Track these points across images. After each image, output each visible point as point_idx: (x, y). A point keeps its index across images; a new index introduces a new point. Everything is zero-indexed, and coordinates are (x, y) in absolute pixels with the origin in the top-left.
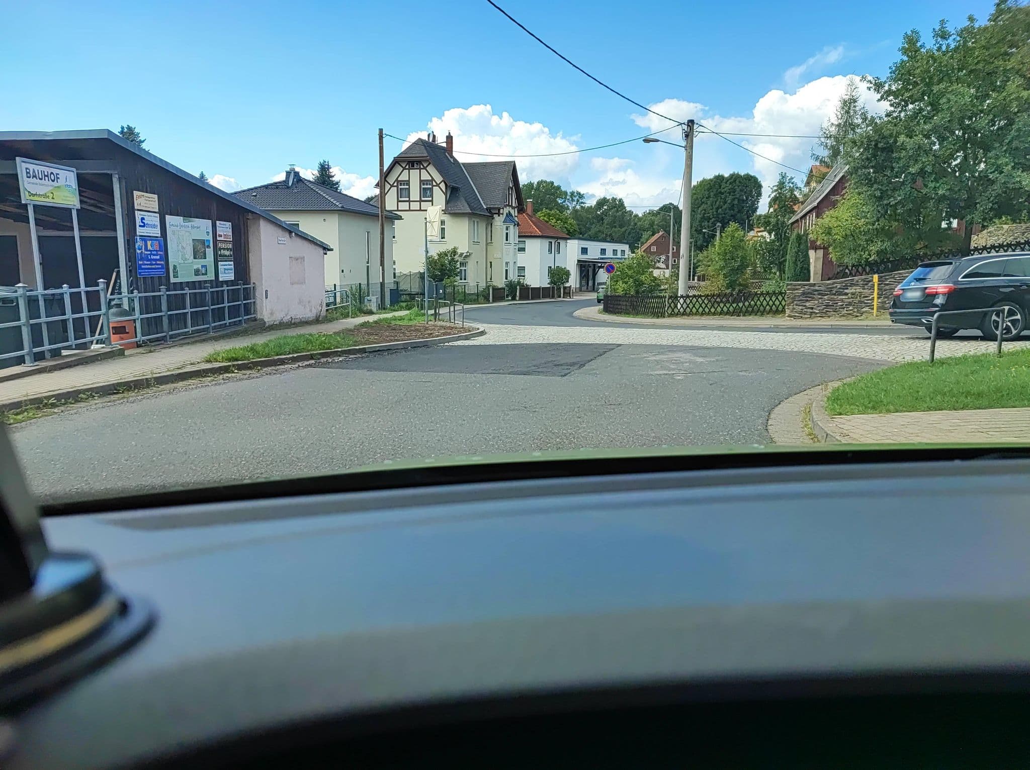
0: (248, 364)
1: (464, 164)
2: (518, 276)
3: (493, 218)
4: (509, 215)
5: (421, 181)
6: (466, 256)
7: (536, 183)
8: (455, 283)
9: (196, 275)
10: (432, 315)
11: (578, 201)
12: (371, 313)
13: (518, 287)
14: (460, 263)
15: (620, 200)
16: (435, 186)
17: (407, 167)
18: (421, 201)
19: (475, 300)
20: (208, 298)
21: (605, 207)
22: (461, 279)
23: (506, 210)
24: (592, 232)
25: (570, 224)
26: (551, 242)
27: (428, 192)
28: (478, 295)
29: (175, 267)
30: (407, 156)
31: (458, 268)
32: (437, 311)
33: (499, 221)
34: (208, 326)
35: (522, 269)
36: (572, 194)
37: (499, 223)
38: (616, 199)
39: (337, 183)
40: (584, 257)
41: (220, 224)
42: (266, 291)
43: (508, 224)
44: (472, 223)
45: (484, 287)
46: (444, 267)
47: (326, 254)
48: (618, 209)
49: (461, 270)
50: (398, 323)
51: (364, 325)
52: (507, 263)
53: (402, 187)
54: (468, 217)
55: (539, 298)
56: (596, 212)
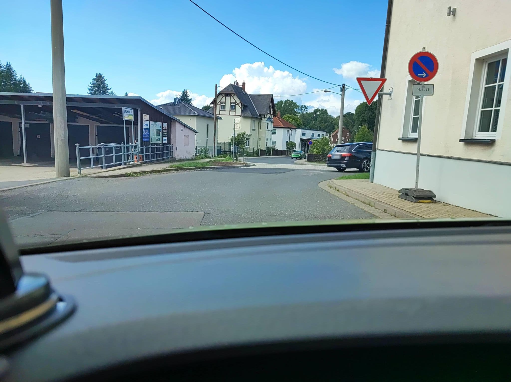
0: (182, 169)
1: (250, 95)
2: (272, 145)
3: (262, 119)
4: (269, 118)
5: (230, 102)
6: (249, 136)
7: (284, 101)
8: (244, 147)
9: (157, 141)
10: (235, 159)
11: (304, 110)
12: (210, 158)
13: (272, 150)
14: (246, 139)
15: (325, 110)
16: (237, 105)
17: (225, 96)
18: (230, 111)
19: (252, 155)
20: (161, 149)
21: (318, 113)
22: (246, 146)
23: (268, 116)
24: (310, 125)
25: (299, 121)
26: (288, 130)
27: (234, 107)
28: (253, 153)
29: (152, 138)
30: (225, 91)
31: (245, 141)
32: (237, 159)
33: (264, 120)
34: (160, 158)
35: (274, 142)
36: (302, 106)
37: (264, 122)
38: (323, 109)
39: (190, 100)
40: (304, 137)
41: (164, 124)
42: (177, 147)
43: (268, 122)
44: (252, 121)
45: (257, 150)
46: (239, 140)
47: (196, 134)
48: (324, 114)
49: (247, 142)
50: (222, 161)
51: (210, 161)
52: (267, 139)
53: (222, 104)
54: (251, 118)
55: (281, 155)
56: (313, 115)
